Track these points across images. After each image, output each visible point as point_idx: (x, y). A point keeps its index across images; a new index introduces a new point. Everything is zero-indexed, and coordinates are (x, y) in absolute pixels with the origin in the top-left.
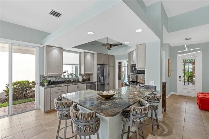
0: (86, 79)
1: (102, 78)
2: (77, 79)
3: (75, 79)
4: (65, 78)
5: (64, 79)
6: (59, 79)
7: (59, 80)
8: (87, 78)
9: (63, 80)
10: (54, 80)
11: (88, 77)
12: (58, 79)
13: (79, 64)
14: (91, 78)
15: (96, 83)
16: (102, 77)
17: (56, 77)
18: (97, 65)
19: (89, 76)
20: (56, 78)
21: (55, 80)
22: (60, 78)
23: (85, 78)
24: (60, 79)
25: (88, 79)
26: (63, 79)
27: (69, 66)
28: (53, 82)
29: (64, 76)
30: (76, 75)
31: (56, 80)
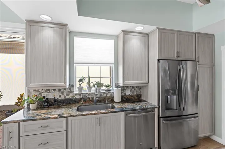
0: (131, 96)
1: (175, 97)
2: (109, 95)
3: (105, 95)
4: (83, 92)
5: (80, 95)
6: (67, 95)
7: (67, 97)
8: (135, 93)
9: (78, 97)
10: (57, 97)
11: (137, 91)
12: (65, 94)
13: (113, 62)
14: (143, 92)
15: (156, 110)
16: (174, 94)
17: (62, 90)
18: (158, 60)
19: (140, 89)
20: (62, 93)
21: (60, 96)
22: (72, 92)
23: (128, 92)
24: (71, 95)
25: (137, 95)
26: (76, 94)
27: (91, 67)
28: (55, 100)
29: (81, 88)
30: (108, 86)
31: (63, 97)
